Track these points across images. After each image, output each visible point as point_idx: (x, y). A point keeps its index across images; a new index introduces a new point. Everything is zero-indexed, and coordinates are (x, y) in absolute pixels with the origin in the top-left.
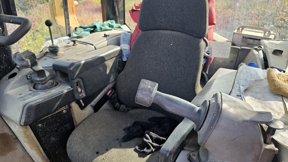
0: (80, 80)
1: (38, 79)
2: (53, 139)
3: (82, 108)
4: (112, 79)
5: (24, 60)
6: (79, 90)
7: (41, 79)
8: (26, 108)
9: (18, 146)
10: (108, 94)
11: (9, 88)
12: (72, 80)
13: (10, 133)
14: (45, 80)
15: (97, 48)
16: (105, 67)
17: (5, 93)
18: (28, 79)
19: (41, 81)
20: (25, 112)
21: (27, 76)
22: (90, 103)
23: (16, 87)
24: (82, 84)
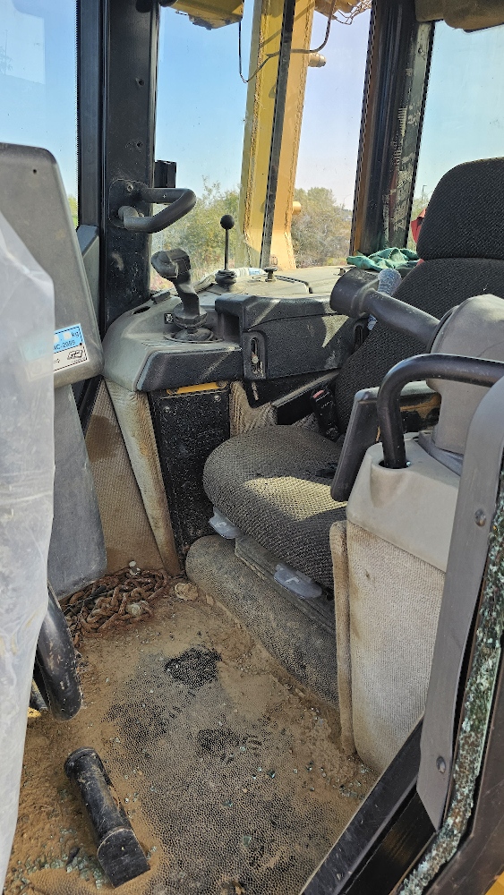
0: (261, 338)
1: (184, 318)
2: (184, 450)
3: (253, 404)
4: (331, 362)
5: (169, 263)
6: (255, 359)
7: (189, 318)
8: (152, 357)
9: (119, 452)
10: (315, 396)
11: (131, 328)
12: (246, 331)
13: (112, 421)
14: (195, 322)
15: (314, 290)
16: (322, 330)
17: (122, 336)
18: (166, 323)
19: (187, 322)
20: (148, 364)
21: (166, 315)
22: (272, 401)
23: (143, 331)
24: (263, 348)
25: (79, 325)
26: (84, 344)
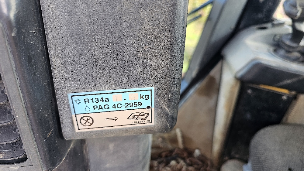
1: (287, 43)
7: (291, 44)
8: (253, 63)
20: (249, 66)
21: (275, 36)
25: (153, 88)
26: (153, 108)
